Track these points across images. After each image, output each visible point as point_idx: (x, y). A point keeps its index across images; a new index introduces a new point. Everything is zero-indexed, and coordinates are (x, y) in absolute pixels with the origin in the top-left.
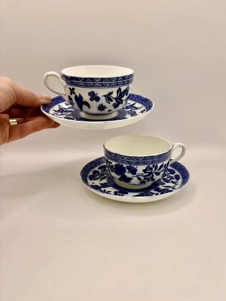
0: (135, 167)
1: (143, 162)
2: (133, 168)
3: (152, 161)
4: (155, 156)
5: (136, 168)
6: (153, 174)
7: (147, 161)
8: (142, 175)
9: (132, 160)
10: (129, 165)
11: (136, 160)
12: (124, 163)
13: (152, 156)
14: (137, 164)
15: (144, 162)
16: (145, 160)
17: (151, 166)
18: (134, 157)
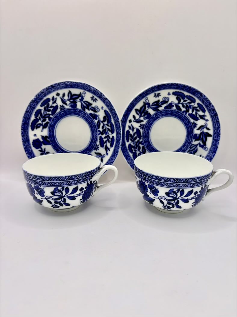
0: (42, 187)
1: (49, 183)
2: (40, 189)
3: (60, 182)
4: (63, 177)
5: (43, 189)
6: (64, 197)
7: (54, 182)
8: (51, 198)
9: (37, 179)
10: (36, 185)
11: (41, 180)
12: (32, 182)
13: (60, 177)
14: (43, 184)
15: (51, 183)
16: (51, 180)
17: (60, 188)
18: (39, 176)
